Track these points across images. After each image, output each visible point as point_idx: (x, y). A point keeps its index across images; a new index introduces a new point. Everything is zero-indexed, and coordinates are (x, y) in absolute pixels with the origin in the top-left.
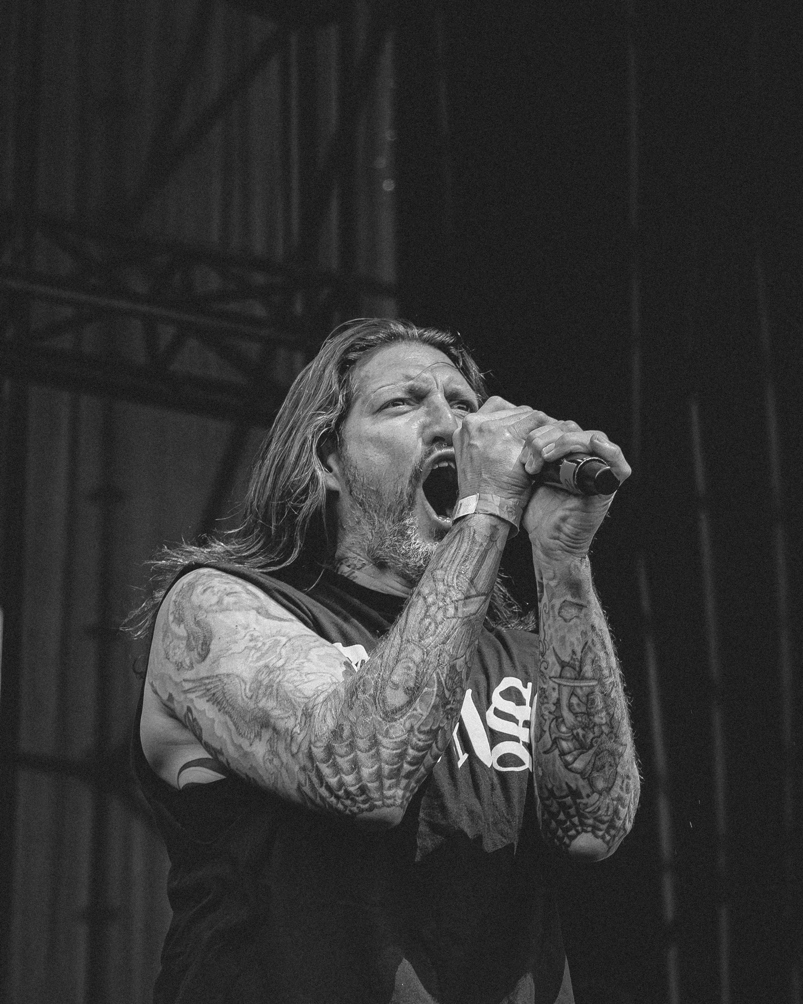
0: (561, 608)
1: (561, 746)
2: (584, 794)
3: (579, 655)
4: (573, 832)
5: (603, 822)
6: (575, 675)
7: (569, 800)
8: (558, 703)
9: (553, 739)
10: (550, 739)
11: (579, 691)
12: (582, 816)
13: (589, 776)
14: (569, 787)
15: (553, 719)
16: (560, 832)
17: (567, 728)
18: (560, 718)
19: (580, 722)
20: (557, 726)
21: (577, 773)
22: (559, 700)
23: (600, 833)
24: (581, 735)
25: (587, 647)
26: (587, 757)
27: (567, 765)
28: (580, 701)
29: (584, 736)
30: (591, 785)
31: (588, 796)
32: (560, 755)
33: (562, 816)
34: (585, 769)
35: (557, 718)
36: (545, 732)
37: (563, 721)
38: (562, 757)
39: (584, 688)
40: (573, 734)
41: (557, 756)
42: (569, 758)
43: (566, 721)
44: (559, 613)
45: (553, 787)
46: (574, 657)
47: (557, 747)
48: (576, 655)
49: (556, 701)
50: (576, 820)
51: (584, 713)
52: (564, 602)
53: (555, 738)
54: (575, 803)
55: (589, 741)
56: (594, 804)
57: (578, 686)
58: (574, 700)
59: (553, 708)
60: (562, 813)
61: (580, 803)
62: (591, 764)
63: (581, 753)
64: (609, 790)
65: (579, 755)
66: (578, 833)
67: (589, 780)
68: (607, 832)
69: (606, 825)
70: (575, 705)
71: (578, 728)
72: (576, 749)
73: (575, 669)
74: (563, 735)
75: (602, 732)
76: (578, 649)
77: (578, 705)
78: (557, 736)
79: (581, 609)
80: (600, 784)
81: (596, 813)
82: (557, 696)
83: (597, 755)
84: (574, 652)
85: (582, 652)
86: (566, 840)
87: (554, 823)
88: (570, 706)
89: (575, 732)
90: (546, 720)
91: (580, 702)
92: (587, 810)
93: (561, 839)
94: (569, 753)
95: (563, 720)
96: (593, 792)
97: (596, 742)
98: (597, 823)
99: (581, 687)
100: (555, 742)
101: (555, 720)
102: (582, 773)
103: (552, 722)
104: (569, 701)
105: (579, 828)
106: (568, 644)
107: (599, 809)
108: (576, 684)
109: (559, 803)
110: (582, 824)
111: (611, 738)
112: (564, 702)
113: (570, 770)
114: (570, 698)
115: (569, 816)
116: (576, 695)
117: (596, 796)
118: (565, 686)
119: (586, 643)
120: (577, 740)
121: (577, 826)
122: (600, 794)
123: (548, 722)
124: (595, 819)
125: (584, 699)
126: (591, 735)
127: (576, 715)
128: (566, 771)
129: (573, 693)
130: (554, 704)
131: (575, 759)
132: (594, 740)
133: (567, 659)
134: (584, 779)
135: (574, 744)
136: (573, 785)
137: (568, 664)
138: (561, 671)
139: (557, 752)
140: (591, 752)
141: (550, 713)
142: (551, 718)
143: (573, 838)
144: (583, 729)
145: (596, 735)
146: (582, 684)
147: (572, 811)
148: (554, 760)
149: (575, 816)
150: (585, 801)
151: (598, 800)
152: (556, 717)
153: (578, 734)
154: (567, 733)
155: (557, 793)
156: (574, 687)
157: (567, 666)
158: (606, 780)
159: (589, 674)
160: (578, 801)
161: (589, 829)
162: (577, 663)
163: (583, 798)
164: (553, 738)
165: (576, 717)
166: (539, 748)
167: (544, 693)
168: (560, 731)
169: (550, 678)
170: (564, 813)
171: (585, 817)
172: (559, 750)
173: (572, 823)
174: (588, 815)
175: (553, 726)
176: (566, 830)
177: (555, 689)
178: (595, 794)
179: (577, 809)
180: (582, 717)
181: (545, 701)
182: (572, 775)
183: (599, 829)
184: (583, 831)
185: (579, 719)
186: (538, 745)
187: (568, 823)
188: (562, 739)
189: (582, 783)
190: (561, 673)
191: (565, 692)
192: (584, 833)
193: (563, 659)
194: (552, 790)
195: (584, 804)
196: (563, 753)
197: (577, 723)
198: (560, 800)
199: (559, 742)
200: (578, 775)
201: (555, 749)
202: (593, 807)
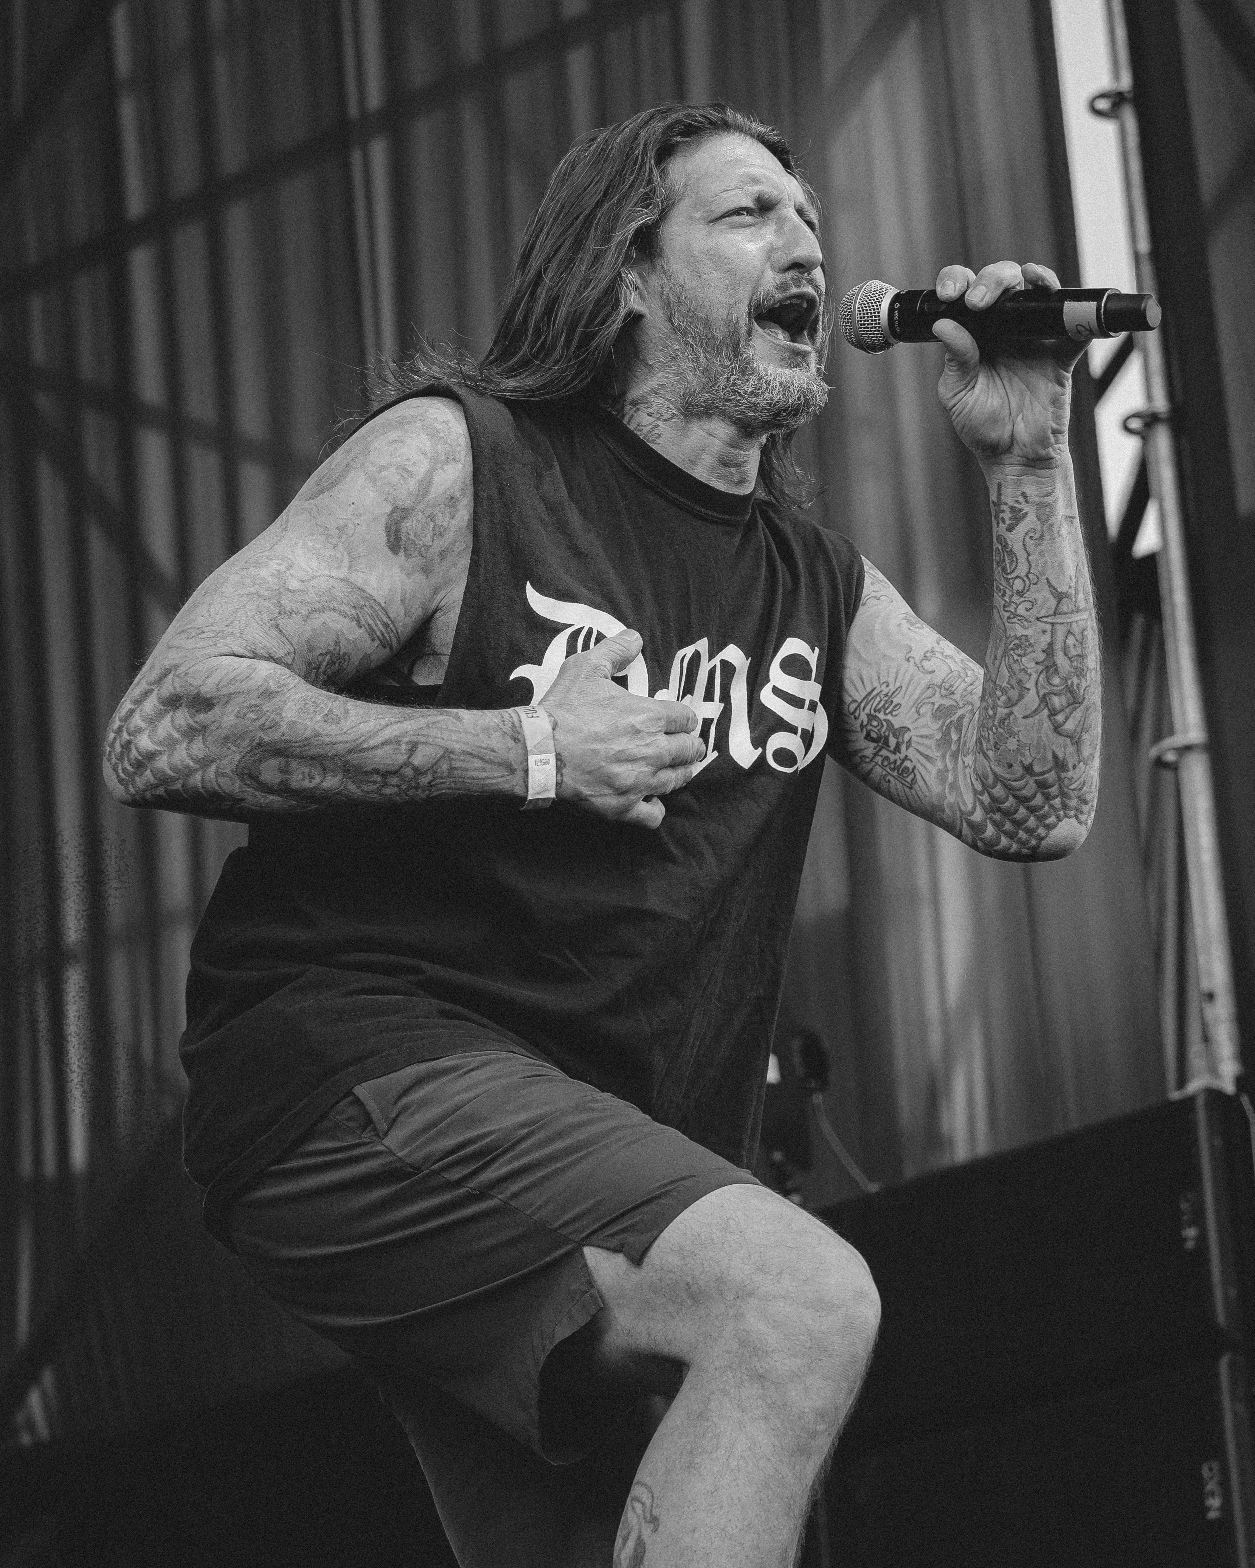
1: (1052, 705)
2: (1070, 766)
4: (1052, 819)
5: (1087, 802)
6: (1072, 607)
7: (1051, 777)
8: (1049, 649)
9: (1041, 696)
10: (1036, 697)
11: (1075, 627)
12: (1063, 794)
13: (1079, 739)
14: (1055, 756)
15: (1042, 671)
16: (1032, 822)
17: (1059, 678)
18: (1051, 668)
19: (1075, 667)
20: (1048, 680)
21: (1066, 736)
22: (1051, 645)
23: (1085, 817)
24: (1075, 684)
26: (1078, 714)
27: (1057, 728)
28: (1076, 640)
29: (1079, 685)
30: (1080, 751)
31: (1074, 767)
32: (1049, 716)
33: (1039, 800)
34: (1076, 730)
35: (1047, 669)
36: (1029, 689)
38: (1052, 718)
39: (1080, 623)
40: (1066, 685)
41: (1045, 717)
42: (1060, 718)
43: (1060, 670)
45: (1033, 761)
47: (1047, 705)
48: (1072, 582)
49: (1046, 646)
50: (1057, 802)
51: (1080, 656)
53: (1044, 696)
54: (1059, 778)
56: (1079, 778)
57: (1075, 622)
58: (1071, 641)
59: (1041, 657)
60: (1038, 796)
61: (1064, 778)
62: (1081, 724)
63: (1075, 709)
65: (1071, 713)
66: (1059, 819)
67: (1078, 745)
69: (1089, 806)
70: (1071, 647)
71: (1074, 676)
72: (1068, 704)
73: (1070, 600)
74: (1055, 688)
77: (1075, 645)
78: (1047, 691)
80: (1087, 750)
81: (1080, 789)
82: (1049, 640)
83: (1087, 710)
84: (1071, 577)
86: (1041, 831)
88: (1065, 650)
89: (1069, 682)
90: (1031, 674)
91: (1076, 642)
92: (1072, 787)
93: (1032, 832)
94: (1062, 710)
95: (1056, 670)
96: (1080, 761)
97: (1089, 693)
100: (1044, 699)
101: (1044, 672)
102: (1071, 737)
103: (1040, 675)
104: (1064, 642)
105: (1061, 813)
107: (1085, 785)
108: (1073, 619)
109: (1036, 782)
110: (1065, 806)
112: (1058, 646)
113: (1059, 733)
114: (1066, 639)
115: (1048, 798)
116: (1072, 634)
117: (1082, 766)
118: (1061, 624)
120: (1071, 692)
121: (1059, 810)
122: (1088, 763)
124: (1079, 798)
126: (1084, 684)
127: (1071, 659)
128: (1055, 735)
129: (1070, 632)
130: (1044, 651)
131: (1067, 718)
133: (1066, 588)
134: (1072, 745)
135: (1067, 698)
136: (1060, 755)
137: (1067, 595)
138: (1056, 606)
139: (1046, 712)
140: (1083, 706)
141: (1037, 663)
142: (1039, 670)
143: (1049, 828)
144: (1079, 675)
145: (1089, 683)
146: (1078, 618)
147: (1054, 790)
148: (1040, 724)
149: (1055, 797)
150: (1070, 774)
151: (1085, 773)
152: (1047, 667)
153: (1072, 683)
154: (1060, 686)
155: (1037, 768)
156: (1072, 623)
157: (1065, 597)
160: (1062, 775)
161: (1072, 813)
162: (1073, 591)
163: (1067, 770)
164: (1041, 694)
165: (1071, 662)
166: (1016, 713)
167: (1027, 640)
168: (1050, 684)
169: (1038, 619)
170: (1043, 794)
171: (1069, 798)
172: (1049, 709)
173: (1052, 806)
174: (1071, 793)
175: (1041, 680)
176: (1041, 819)
177: (1046, 631)
178: (1082, 764)
179: (1060, 786)
180: (1077, 662)
181: (1029, 650)
182: (1061, 739)
183: (1082, 812)
184: (1066, 816)
185: (1074, 664)
186: (1015, 709)
187: (1046, 808)
188: (1055, 694)
189: (1071, 749)
190: (1056, 609)
191: (1061, 632)
192: (1066, 820)
193: (1060, 590)
194: (1031, 765)
195: (1069, 779)
196: (1053, 713)
197: (1072, 670)
198: (1040, 778)
199: (1050, 699)
200: (1068, 741)
201: (1043, 709)
202: (1078, 782)
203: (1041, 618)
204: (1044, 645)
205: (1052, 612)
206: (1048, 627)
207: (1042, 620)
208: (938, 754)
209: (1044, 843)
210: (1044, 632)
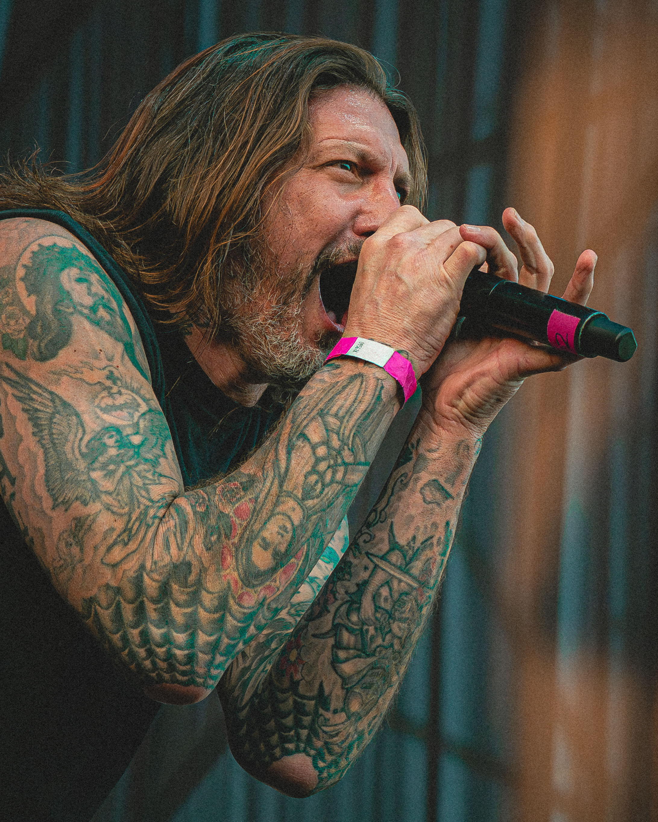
0: (426, 485)
1: (340, 637)
2: (332, 708)
3: (418, 544)
4: (291, 746)
5: (330, 753)
6: (401, 564)
7: (310, 705)
8: (362, 586)
9: (335, 624)
10: (331, 622)
11: (395, 584)
12: (313, 731)
13: (351, 688)
14: (322, 688)
15: (347, 601)
16: (275, 739)
17: (359, 618)
18: (356, 603)
19: (376, 619)
20: (348, 613)
21: (340, 677)
22: (366, 583)
23: (321, 764)
24: (370, 634)
25: (429, 542)
26: (361, 663)
27: (335, 662)
28: (391, 595)
29: (373, 638)
30: (346, 701)
31: (335, 712)
32: (333, 646)
33: (289, 721)
34: (351, 677)
35: (352, 602)
36: (329, 612)
37: (359, 609)
38: (335, 650)
39: (402, 584)
40: (362, 629)
41: (330, 645)
42: (342, 654)
43: (362, 611)
44: (422, 489)
45: (301, 680)
46: (412, 544)
47: (335, 635)
48: (414, 543)
49: (360, 582)
50: (304, 733)
51: (387, 611)
52: (434, 480)
53: (339, 624)
54: (317, 712)
55: (374, 646)
56: (336, 725)
57: (397, 578)
58: (385, 592)
59: (353, 589)
60: (291, 717)
61: (321, 715)
62: (360, 676)
63: (359, 657)
64: (359, 717)
65: (354, 657)
66: (297, 750)
67: (347, 692)
68: (329, 767)
69: (333, 757)
70: (383, 598)
71: (371, 625)
72: (355, 648)
73: (404, 557)
74: (350, 624)
75: (392, 645)
76: (420, 538)
77: (386, 600)
78: (343, 623)
79: (447, 498)
80: (355, 707)
81: (332, 736)
82: (366, 578)
83: (373, 668)
84: (414, 538)
85: (422, 543)
86: (277, 752)
87: (272, 723)
88: (376, 597)
89: (365, 627)
90: (336, 599)
91: (389, 597)
92: (325, 729)
93: (270, 748)
94: (345, 649)
96: (343, 710)
97: (380, 652)
98: (325, 751)
99: (400, 581)
100: (336, 628)
101: (348, 604)
102: (345, 680)
103: (344, 603)
104: (378, 589)
105: (302, 745)
106: (412, 527)
107: (337, 734)
108: (396, 574)
109: (295, 702)
110: (309, 742)
111: (395, 659)
112: (371, 589)
113: (335, 669)
114: (382, 586)
115: (298, 724)
116: (389, 586)
117: (343, 716)
118: (383, 570)
119: (431, 537)
120: (363, 639)
121: (301, 742)
122: (349, 718)
123: (339, 602)
124: (326, 743)
125: (396, 596)
126: (379, 641)
127: (377, 608)
128: (330, 667)
129: (387, 583)
130: (358, 585)
131: (347, 660)
132: (378, 649)
133: (402, 541)
134: (343, 688)
135: (356, 641)
136: (327, 690)
137: (401, 549)
138: (387, 552)
139: (331, 641)
140: (370, 660)
141: (346, 592)
142: (345, 600)
143: (287, 752)
144: (376, 629)
145: (385, 643)
146: (403, 578)
147: (307, 720)
148: (323, 649)
149: (305, 728)
150: (328, 715)
151: (343, 723)
152: (353, 600)
153: (367, 631)
154: (356, 625)
155: (301, 690)
156: (393, 576)
157: (399, 550)
158: (363, 704)
159: (415, 571)
160: (321, 711)
161: (313, 752)
162: (411, 552)
163: (327, 710)
164: (336, 622)
165: (376, 611)
166: (309, 628)
167: (350, 567)
168: (348, 619)
169: (367, 554)
170: (295, 718)
171: (317, 736)
172: (335, 640)
173: (298, 735)
174: (321, 734)
175: (343, 609)
176: (284, 740)
177: (368, 569)
178: (343, 714)
179: (313, 721)
180: (382, 615)
181: (347, 577)
182: (334, 676)
183: (323, 759)
184: (305, 751)
185: (378, 615)
186: (310, 624)
187: (292, 733)
188: (347, 629)
189: (338, 692)
190: (385, 554)
191: (379, 577)
192: (304, 754)
193: (397, 540)
194: (298, 683)
195: (325, 719)
196: (338, 646)
197: (373, 618)
198: (299, 700)
199: (340, 631)
200: (340, 681)
201: (331, 637)
202: (332, 728)
203: (372, 555)
204: (359, 580)
205: (381, 554)
206: (371, 566)
207: (370, 556)
208: (252, 654)
209: (275, 764)
210: (366, 568)
